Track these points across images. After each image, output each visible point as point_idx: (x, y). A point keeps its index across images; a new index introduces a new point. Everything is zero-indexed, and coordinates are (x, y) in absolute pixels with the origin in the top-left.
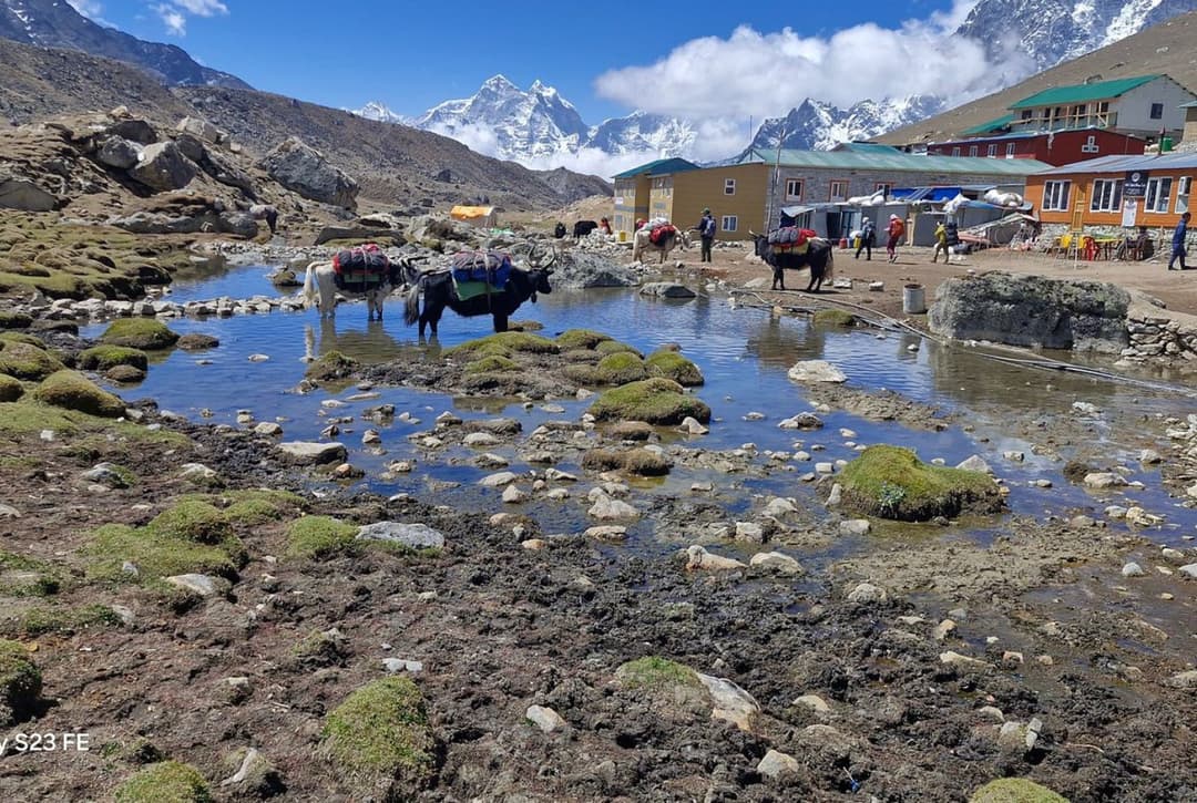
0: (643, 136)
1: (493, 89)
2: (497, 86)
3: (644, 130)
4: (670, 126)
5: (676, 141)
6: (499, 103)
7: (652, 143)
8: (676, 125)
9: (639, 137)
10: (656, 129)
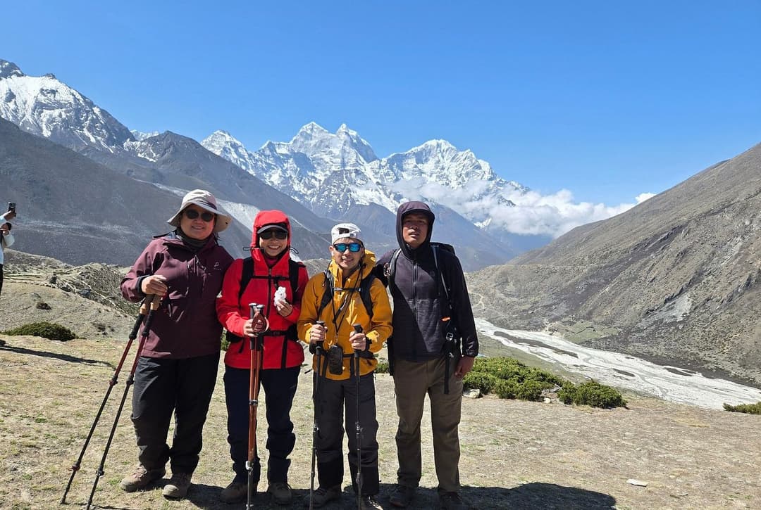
0: (419, 165)
1: (309, 132)
2: (312, 130)
3: (419, 161)
4: (437, 159)
5: (443, 169)
6: (313, 142)
7: (425, 170)
8: (441, 159)
9: (416, 167)
10: (427, 160)
